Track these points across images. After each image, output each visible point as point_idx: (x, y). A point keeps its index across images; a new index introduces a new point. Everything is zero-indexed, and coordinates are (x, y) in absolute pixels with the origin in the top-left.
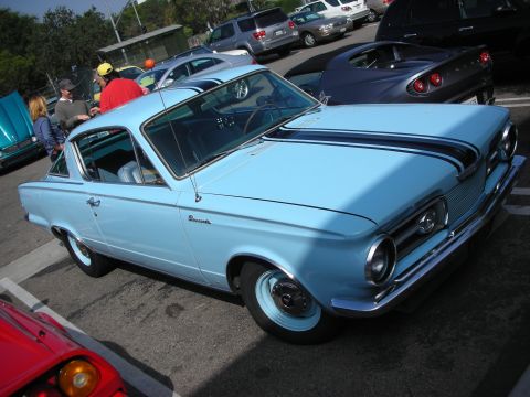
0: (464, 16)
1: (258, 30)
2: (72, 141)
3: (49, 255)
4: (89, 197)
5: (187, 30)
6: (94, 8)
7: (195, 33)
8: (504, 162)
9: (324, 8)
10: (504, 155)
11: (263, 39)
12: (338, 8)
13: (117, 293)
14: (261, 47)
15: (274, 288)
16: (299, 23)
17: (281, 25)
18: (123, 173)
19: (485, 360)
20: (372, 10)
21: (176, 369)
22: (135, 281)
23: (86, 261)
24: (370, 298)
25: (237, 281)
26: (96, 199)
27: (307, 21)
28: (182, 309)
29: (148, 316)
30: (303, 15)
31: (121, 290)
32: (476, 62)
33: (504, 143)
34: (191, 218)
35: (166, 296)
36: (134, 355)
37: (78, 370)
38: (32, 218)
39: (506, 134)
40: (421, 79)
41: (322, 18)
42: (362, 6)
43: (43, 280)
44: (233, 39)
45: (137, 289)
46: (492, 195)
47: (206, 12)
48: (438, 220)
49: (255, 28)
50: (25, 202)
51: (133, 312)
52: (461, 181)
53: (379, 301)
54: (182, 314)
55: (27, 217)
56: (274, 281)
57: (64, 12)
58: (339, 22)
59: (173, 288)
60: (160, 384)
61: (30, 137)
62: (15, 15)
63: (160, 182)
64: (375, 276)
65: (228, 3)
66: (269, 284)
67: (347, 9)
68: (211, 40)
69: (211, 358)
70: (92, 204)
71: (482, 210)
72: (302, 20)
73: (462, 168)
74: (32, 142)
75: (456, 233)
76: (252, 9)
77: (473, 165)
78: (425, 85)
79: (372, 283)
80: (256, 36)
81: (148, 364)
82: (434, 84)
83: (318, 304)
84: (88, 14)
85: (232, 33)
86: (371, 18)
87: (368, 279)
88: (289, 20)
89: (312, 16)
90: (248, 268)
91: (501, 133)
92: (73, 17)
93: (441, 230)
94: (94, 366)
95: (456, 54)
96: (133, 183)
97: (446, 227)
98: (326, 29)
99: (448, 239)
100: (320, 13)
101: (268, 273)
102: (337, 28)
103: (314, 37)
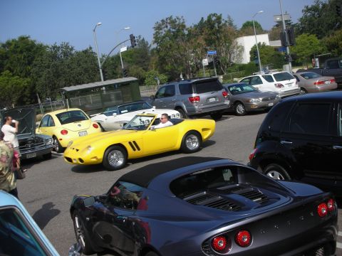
1: (194, 95)
6: (91, 48)
9: (260, 82)
11: (197, 104)
12: (272, 84)
14: (194, 110)
17: (216, 94)
20: (303, 89)
27: (243, 91)
30: (241, 86)
41: (256, 91)
42: (293, 85)
44: (173, 99)
49: (191, 93)
57: (67, 47)
58: (269, 97)
62: (33, 43)
67: (280, 86)
72: (239, 89)
80: (192, 100)
84: (86, 52)
85: (173, 93)
88: (224, 90)
89: (248, 88)
92: (73, 52)
98: (256, 102)
100: (255, 86)
102: (265, 103)
103: (244, 108)
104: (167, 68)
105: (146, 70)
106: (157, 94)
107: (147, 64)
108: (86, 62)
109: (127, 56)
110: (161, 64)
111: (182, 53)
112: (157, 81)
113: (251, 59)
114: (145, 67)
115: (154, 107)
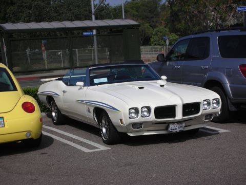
104: (179, 26)
105: (153, 27)
106: (171, 52)
107: (155, 20)
108: (78, 6)
109: (132, 8)
110: (173, 21)
111: (201, 9)
112: (165, 41)
114: (153, 24)
115: (164, 77)
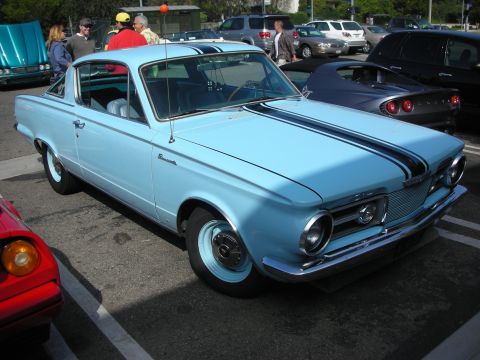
0: (447, 64)
1: (265, 31)
2: (76, 66)
3: (26, 166)
4: (76, 119)
5: (203, 15)
7: (209, 20)
8: (447, 187)
9: (328, 29)
10: (449, 180)
11: (267, 40)
12: (340, 32)
13: (77, 211)
14: (264, 46)
15: (216, 237)
16: (302, 35)
18: (112, 106)
19: (383, 348)
20: (368, 42)
21: (109, 287)
22: (95, 206)
23: (57, 177)
24: (298, 264)
25: (184, 224)
26: (82, 121)
27: (309, 35)
28: (129, 239)
29: (97, 237)
30: (307, 29)
31: (80, 209)
32: (446, 101)
33: (452, 170)
34: (160, 156)
35: (118, 225)
36: (75, 265)
37: (22, 250)
38: (20, 127)
39: (455, 162)
40: (395, 102)
41: (323, 36)
42: (361, 36)
43: (14, 186)
44: (241, 32)
45: (95, 213)
46: (429, 210)
47: (224, 5)
48: (376, 216)
49: (262, 28)
50: (18, 113)
51: (86, 231)
52: (406, 187)
53: (305, 268)
54: (128, 243)
55: (16, 126)
56: (217, 231)
58: (337, 44)
59: (127, 220)
60: (91, 296)
61: (39, 65)
63: (142, 119)
64: (308, 245)
65: (245, 2)
66: (212, 233)
67: (348, 35)
68: (221, 28)
69: (142, 286)
70: (77, 125)
71: (417, 219)
72: (306, 33)
73: (410, 177)
74: (39, 70)
75: (389, 231)
76: (264, 12)
77: (420, 176)
78: (396, 108)
79: (304, 250)
80: (262, 35)
81: (85, 276)
82: (404, 109)
83: (252, 260)
85: (241, 27)
86: (366, 49)
87: (301, 246)
88: (294, 30)
89: (316, 33)
90: (198, 212)
91: (452, 160)
93: (377, 225)
94: (38, 251)
95: (430, 90)
96: (118, 115)
97: (381, 224)
98: (324, 47)
99: (381, 234)
100: (323, 32)
101: (215, 221)
102: (334, 49)
103: (311, 51)
113: (300, 9)
115: (221, 38)
